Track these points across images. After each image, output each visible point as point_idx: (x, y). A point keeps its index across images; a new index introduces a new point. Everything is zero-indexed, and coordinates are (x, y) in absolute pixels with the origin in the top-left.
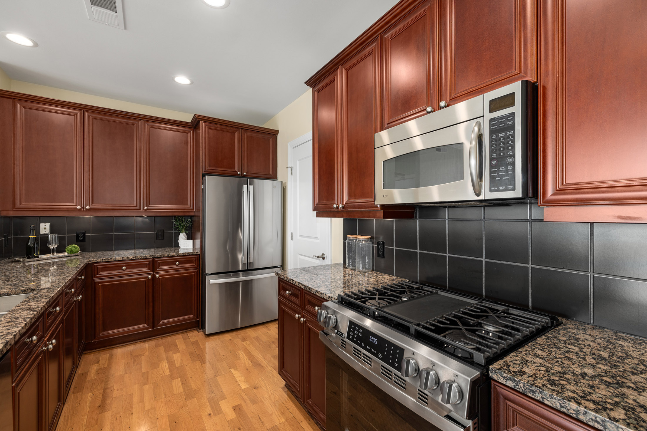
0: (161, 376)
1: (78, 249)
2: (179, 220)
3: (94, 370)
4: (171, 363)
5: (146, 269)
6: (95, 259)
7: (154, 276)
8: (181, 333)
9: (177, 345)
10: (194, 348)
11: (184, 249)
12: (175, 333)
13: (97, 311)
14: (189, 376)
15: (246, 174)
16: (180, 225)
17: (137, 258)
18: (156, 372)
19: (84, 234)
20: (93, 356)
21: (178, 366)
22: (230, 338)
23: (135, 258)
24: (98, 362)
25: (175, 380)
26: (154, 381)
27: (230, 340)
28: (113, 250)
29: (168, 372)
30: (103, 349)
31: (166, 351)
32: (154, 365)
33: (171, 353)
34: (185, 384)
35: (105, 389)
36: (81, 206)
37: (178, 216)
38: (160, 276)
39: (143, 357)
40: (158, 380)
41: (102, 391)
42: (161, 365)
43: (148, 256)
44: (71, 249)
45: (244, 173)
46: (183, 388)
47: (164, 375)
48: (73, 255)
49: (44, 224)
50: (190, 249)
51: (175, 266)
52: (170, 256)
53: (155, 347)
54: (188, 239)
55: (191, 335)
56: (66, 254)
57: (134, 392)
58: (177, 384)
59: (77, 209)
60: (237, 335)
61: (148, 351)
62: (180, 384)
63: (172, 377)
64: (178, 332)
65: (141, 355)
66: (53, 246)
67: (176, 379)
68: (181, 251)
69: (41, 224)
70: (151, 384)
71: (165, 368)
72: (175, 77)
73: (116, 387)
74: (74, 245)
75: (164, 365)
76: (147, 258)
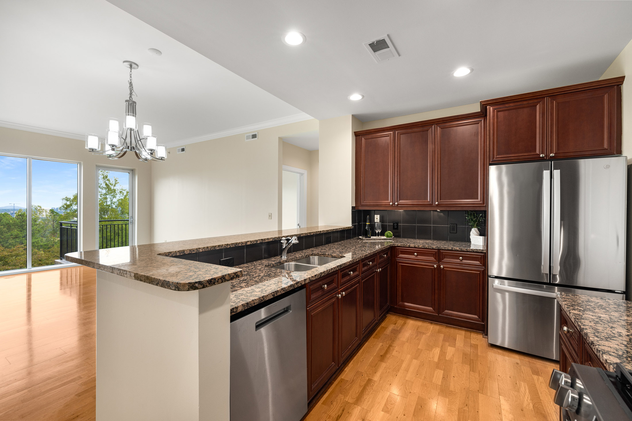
0: (430, 359)
1: (392, 235)
2: (471, 214)
3: (391, 327)
4: (443, 353)
5: (432, 259)
6: (396, 244)
7: (439, 266)
8: (466, 331)
9: (456, 340)
10: (471, 350)
11: (475, 245)
12: (459, 327)
13: (398, 284)
14: (452, 375)
15: (553, 155)
16: (472, 220)
17: (425, 247)
18: (427, 353)
19: (397, 224)
20: (395, 318)
21: (447, 359)
22: (519, 361)
23: (424, 247)
24: (395, 324)
25: (438, 370)
26: (423, 361)
27: (517, 363)
28: (415, 238)
29: (436, 359)
30: (402, 315)
31: (444, 340)
32: (429, 348)
33: (447, 344)
34: (445, 379)
35: (390, 346)
36: (393, 203)
37: (470, 211)
38: (444, 267)
39: (424, 335)
40: (426, 362)
41: (388, 346)
42: (434, 349)
43: (434, 247)
44: (387, 234)
45: (551, 155)
46: (442, 382)
47: (432, 360)
48: (389, 238)
49: (376, 215)
50: (481, 245)
51: (459, 261)
52: (454, 250)
53: (437, 332)
54: (480, 235)
55: (474, 336)
56: (385, 237)
57: (405, 360)
58: (439, 374)
59: (390, 205)
60: (529, 362)
61: (430, 332)
62: (441, 376)
63: (438, 366)
64: (462, 328)
65: (423, 333)
66: (378, 231)
67: (440, 370)
68: (472, 247)
69: (375, 215)
70: (420, 361)
71: (436, 354)
72: (453, 73)
73: (396, 348)
74: (389, 231)
75: (437, 351)
76: (433, 249)
